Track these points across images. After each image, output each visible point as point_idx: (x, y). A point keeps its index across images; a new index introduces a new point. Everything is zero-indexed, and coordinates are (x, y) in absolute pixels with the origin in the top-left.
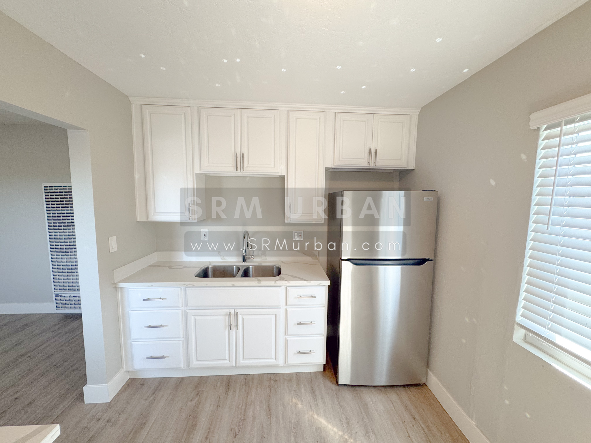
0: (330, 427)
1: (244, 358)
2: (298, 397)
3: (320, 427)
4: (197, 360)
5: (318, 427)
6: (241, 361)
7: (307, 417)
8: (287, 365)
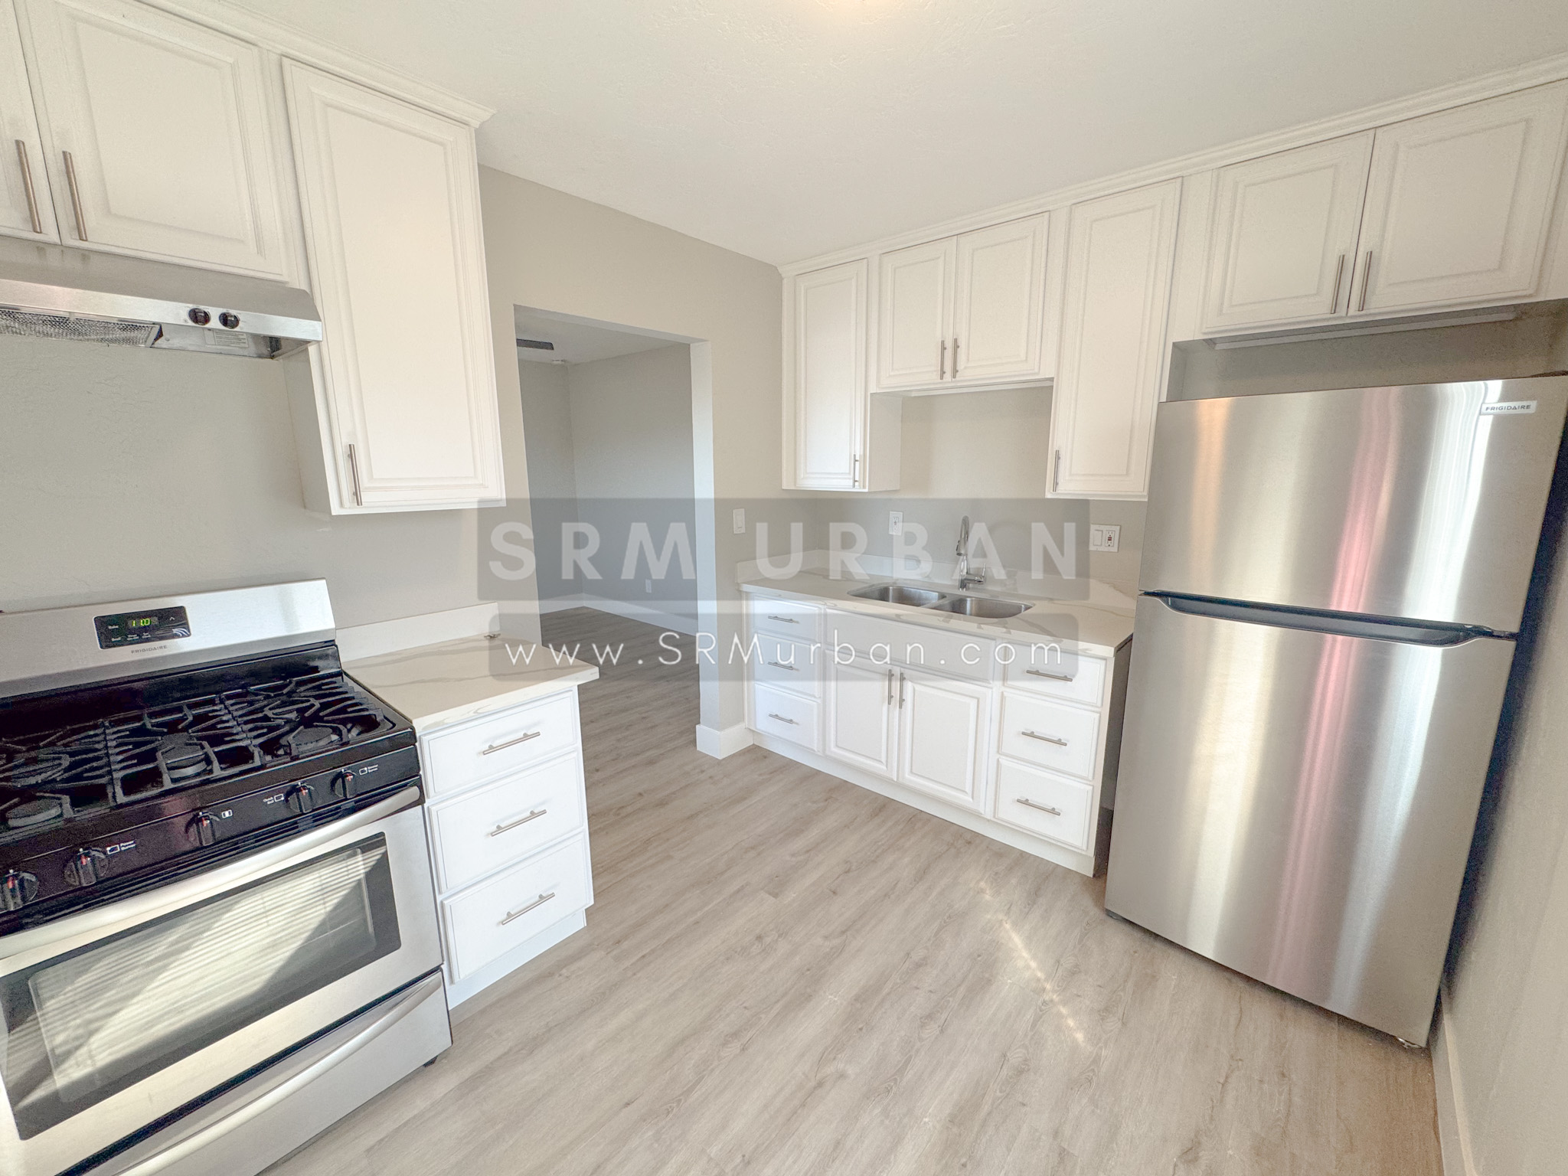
0: (1025, 954)
1: (911, 772)
2: (994, 885)
3: (1002, 944)
4: (837, 746)
5: (998, 942)
6: (907, 776)
7: (989, 917)
8: (995, 820)
